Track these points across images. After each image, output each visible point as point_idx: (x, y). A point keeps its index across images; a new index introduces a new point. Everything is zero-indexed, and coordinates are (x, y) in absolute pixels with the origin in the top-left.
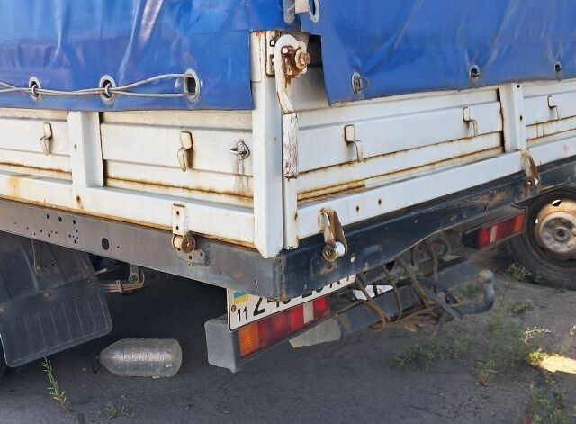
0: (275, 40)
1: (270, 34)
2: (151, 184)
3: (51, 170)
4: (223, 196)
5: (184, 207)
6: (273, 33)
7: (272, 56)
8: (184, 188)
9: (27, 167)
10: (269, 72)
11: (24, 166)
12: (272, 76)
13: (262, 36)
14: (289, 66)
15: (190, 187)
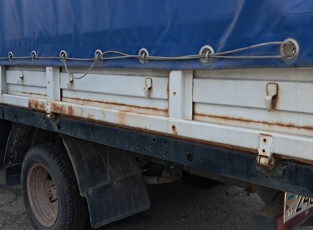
2: (233, 119)
3: (149, 108)
4: (303, 130)
5: (271, 136)
8: (264, 123)
9: (129, 106)
11: (126, 105)
15: (269, 122)
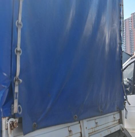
0: (8, 119)
1: (7, 118)
6: (8, 118)
7: (7, 124)
10: (6, 128)
12: (7, 129)
13: (5, 118)
14: (12, 126)
